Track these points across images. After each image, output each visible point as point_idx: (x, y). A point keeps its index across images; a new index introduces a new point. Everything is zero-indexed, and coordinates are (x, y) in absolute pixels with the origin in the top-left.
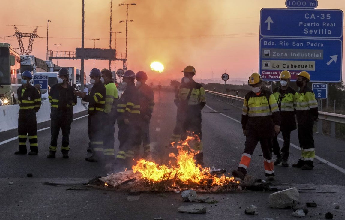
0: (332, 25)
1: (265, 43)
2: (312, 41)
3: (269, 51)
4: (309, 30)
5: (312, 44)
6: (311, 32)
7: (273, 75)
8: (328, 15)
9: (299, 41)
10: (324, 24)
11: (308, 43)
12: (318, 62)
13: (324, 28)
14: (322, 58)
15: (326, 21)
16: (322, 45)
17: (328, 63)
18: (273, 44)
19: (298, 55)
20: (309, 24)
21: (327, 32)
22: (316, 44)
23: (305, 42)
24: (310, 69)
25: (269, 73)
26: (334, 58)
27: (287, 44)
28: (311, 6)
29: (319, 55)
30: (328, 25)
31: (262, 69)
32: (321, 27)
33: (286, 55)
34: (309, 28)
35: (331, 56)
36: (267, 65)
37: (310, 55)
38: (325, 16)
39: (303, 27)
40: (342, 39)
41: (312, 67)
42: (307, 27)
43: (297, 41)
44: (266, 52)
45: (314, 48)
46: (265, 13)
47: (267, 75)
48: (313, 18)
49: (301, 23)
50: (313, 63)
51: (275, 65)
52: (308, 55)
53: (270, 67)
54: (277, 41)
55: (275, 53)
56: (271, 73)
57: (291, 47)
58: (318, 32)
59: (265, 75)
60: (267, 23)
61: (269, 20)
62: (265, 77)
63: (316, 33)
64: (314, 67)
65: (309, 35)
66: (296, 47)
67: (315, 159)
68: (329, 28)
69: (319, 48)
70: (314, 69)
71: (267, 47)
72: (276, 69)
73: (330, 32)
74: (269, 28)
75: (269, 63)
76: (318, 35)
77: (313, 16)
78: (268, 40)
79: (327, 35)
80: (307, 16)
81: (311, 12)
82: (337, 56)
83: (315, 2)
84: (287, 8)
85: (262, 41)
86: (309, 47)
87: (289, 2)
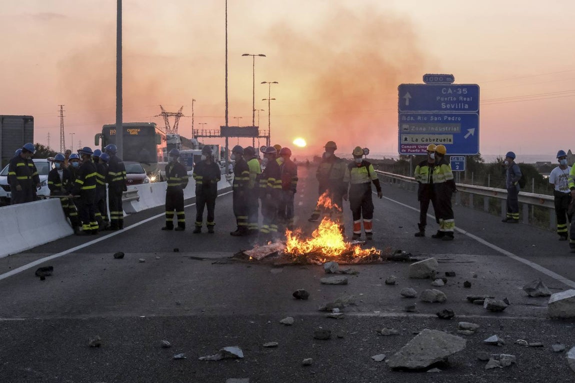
0: (468, 100)
1: (404, 118)
2: (451, 116)
3: (408, 126)
4: (446, 105)
5: (449, 119)
6: (448, 106)
7: (412, 149)
8: (465, 90)
9: (437, 116)
10: (461, 98)
11: (446, 118)
12: (455, 135)
13: (461, 102)
14: (460, 132)
15: (464, 96)
16: (459, 119)
17: (466, 137)
18: (412, 118)
19: (436, 129)
20: (446, 99)
21: (464, 106)
22: (454, 118)
23: (442, 116)
24: (449, 143)
25: (408, 147)
26: (471, 131)
27: (426, 119)
28: (448, 81)
29: (456, 129)
30: (465, 99)
31: (402, 143)
32: (458, 101)
33: (424, 129)
34: (447, 103)
35: (469, 130)
36: (406, 139)
37: (448, 129)
38: (462, 91)
39: (440, 102)
40: (478, 112)
41: (450, 140)
42: (444, 101)
43: (434, 115)
44: (405, 126)
45: (451, 121)
46: (403, 89)
47: (407, 149)
48: (450, 93)
49: (438, 98)
50: (451, 137)
51: (414, 140)
52: (446, 129)
53: (409, 141)
54: (415, 116)
55: (414, 127)
56: (410, 147)
57: (428, 121)
58: (455, 106)
59: (404, 149)
60: (405, 99)
61: (408, 96)
62: (405, 151)
63: (453, 107)
64: (452, 140)
65: (446, 109)
66: (434, 122)
67: (455, 230)
68: (465, 102)
69: (456, 122)
70: (452, 143)
71: (406, 122)
72: (415, 143)
73: (467, 106)
74: (407, 103)
75: (408, 137)
76: (455, 109)
77: (450, 91)
78: (407, 116)
79: (464, 109)
80: (444, 91)
81: (447, 87)
82: (474, 129)
83: (451, 78)
84: (424, 83)
85: (400, 116)
86: (447, 121)
87: (427, 77)
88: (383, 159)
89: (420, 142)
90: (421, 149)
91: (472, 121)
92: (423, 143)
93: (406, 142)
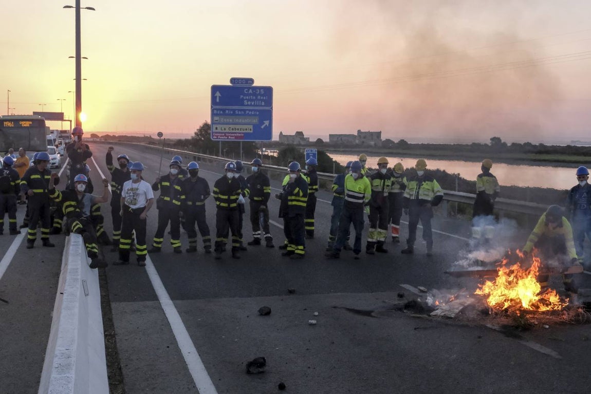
0: (264, 98)
1: (215, 112)
2: (249, 110)
3: (218, 118)
4: (248, 102)
5: (250, 113)
6: (249, 103)
7: (221, 136)
8: (262, 91)
9: (241, 110)
10: (259, 97)
11: (247, 112)
12: (254, 126)
13: (259, 100)
14: (258, 123)
15: (260, 94)
16: (258, 113)
17: (262, 127)
18: (221, 112)
19: (240, 121)
20: (247, 98)
21: (261, 103)
22: (253, 112)
23: (245, 110)
24: (249, 131)
25: (218, 134)
26: (267, 123)
27: (232, 112)
28: (249, 84)
29: (255, 121)
30: (262, 98)
31: (213, 131)
32: (257, 99)
33: (231, 121)
34: (248, 100)
35: (265, 122)
36: (216, 128)
37: (249, 121)
38: (260, 91)
39: (243, 100)
40: (272, 108)
41: (251, 130)
42: (246, 99)
43: (239, 110)
44: (216, 118)
45: (251, 115)
46: (215, 89)
47: (217, 136)
48: (251, 93)
49: (242, 96)
50: (251, 127)
51: (223, 129)
52: (247, 121)
53: (219, 130)
54: (224, 110)
55: (223, 119)
56: (220, 135)
57: (234, 114)
58: (254, 103)
59: (215, 136)
60: (216, 97)
61: (218, 94)
63: (253, 104)
65: (248, 105)
66: (238, 115)
68: (262, 100)
69: (255, 115)
70: (252, 132)
71: (217, 115)
72: (224, 131)
73: (263, 104)
74: (218, 100)
75: (218, 127)
76: (254, 105)
77: (251, 91)
78: (217, 110)
79: (261, 106)
80: (246, 91)
81: (249, 88)
82: (268, 121)
83: (252, 81)
84: (230, 84)
85: (213, 110)
86: (248, 115)
87: (233, 80)
88: (143, 136)
89: (227, 131)
90: (228, 136)
91: (267, 115)
92: (230, 131)
93: (217, 131)
